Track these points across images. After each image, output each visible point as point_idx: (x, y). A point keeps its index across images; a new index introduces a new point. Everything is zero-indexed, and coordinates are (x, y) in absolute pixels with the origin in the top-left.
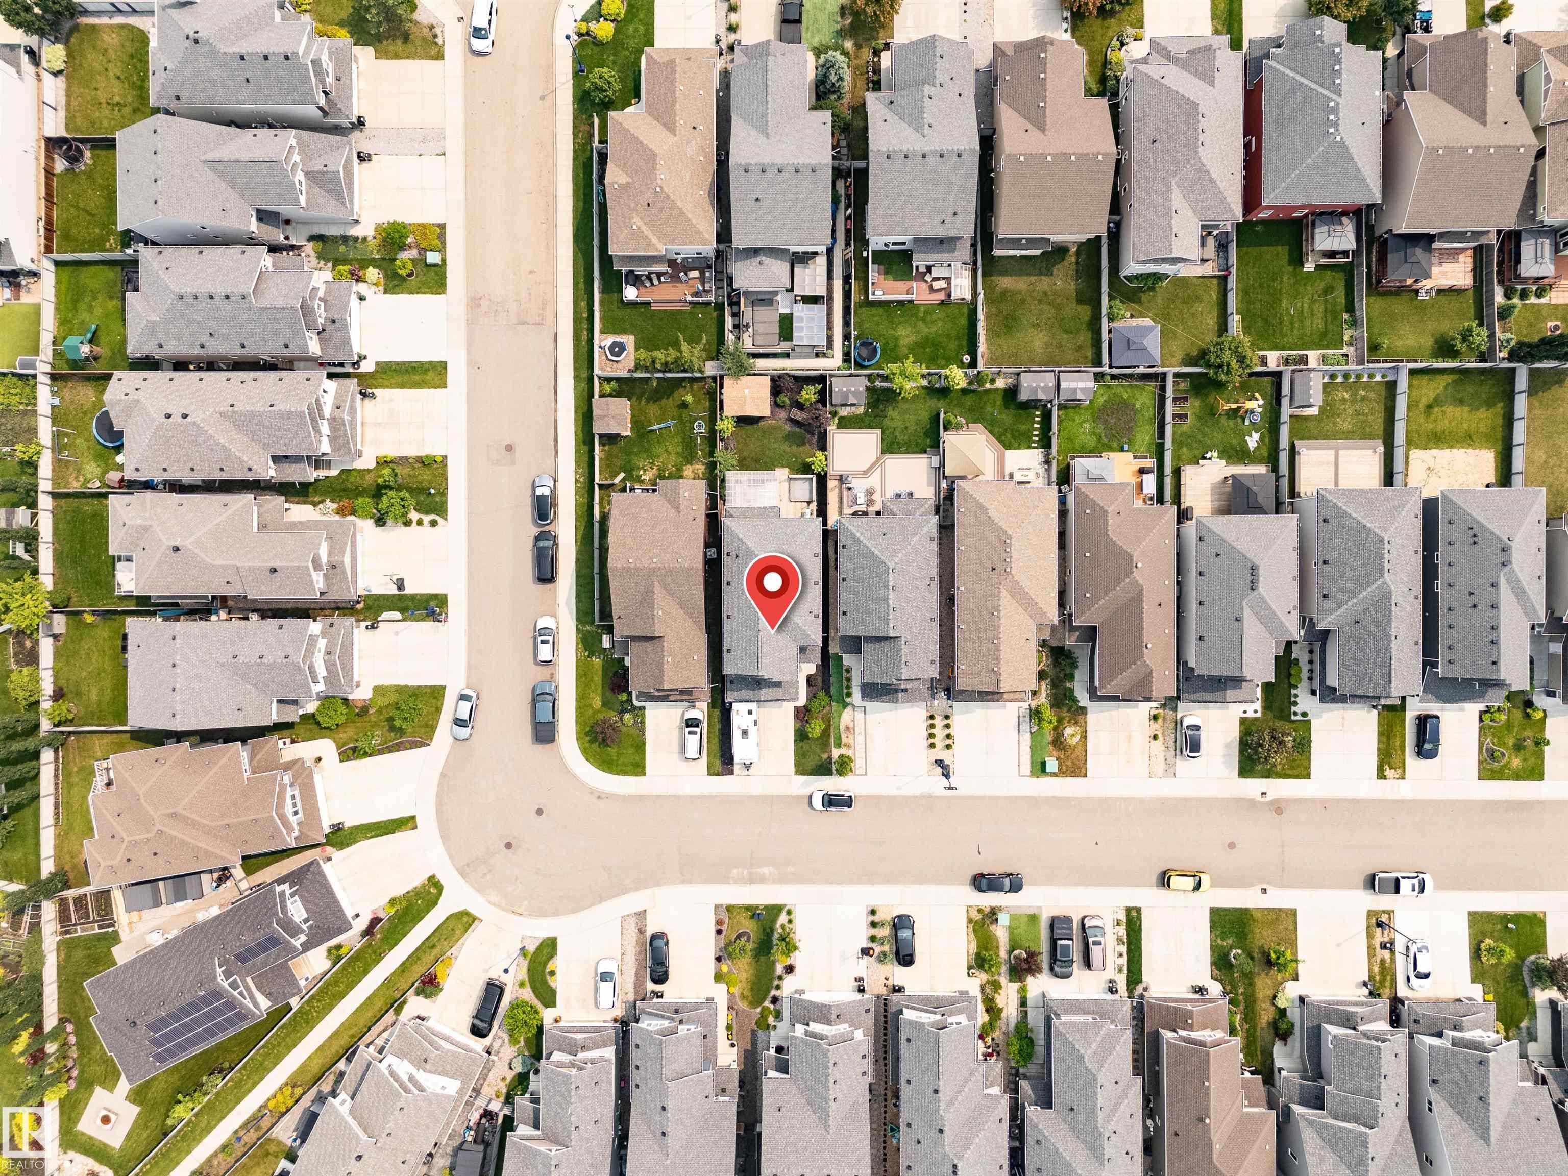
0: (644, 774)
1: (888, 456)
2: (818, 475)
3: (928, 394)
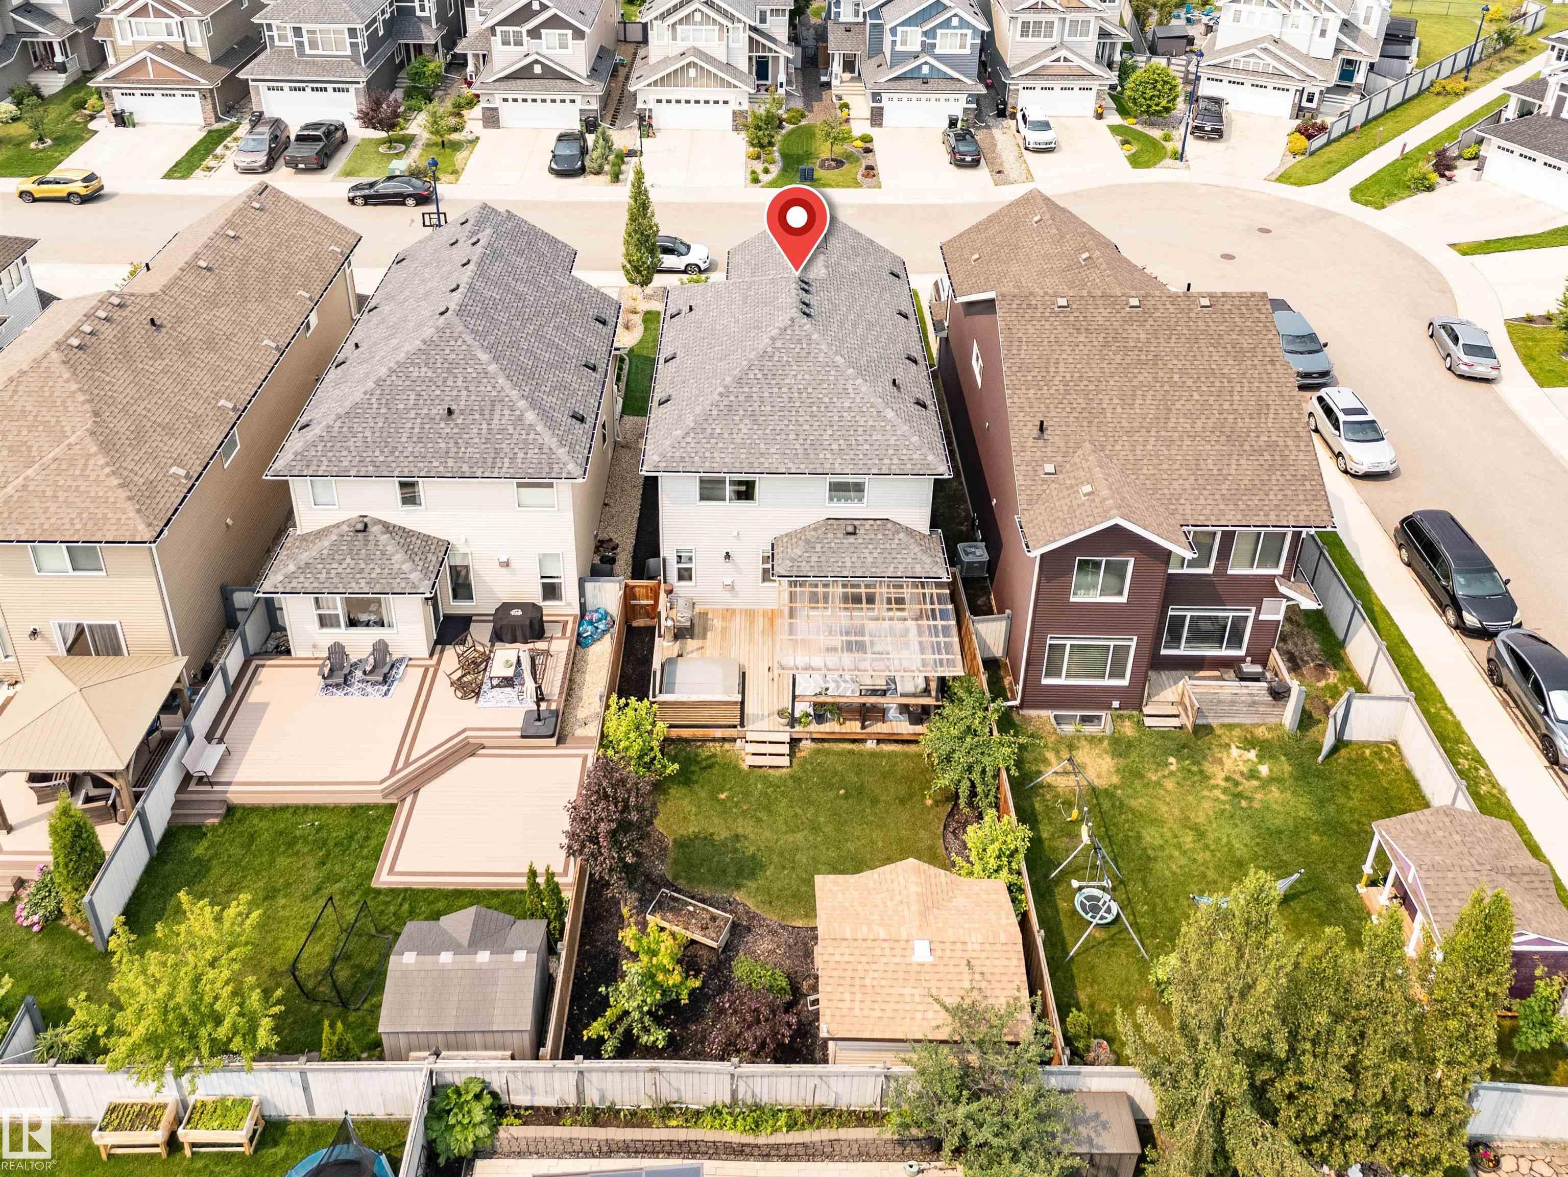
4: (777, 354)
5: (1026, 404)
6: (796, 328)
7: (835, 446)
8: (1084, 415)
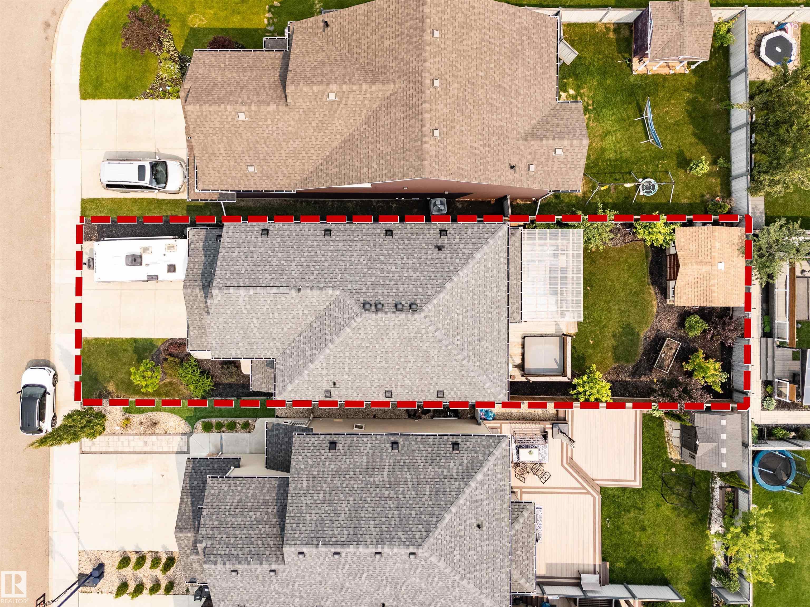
0: (83, 97)
1: (598, 498)
2: (570, 386)
3: (700, 566)
4: (446, 326)
5: (496, 173)
6: (430, 314)
7: (495, 290)
8: (502, 139)
